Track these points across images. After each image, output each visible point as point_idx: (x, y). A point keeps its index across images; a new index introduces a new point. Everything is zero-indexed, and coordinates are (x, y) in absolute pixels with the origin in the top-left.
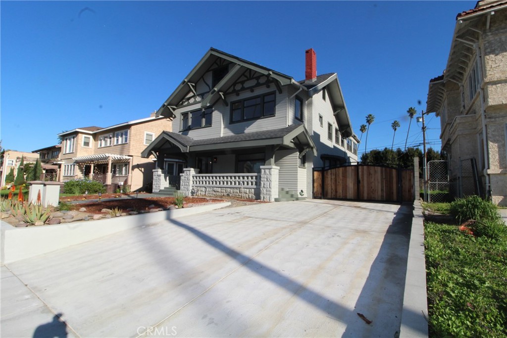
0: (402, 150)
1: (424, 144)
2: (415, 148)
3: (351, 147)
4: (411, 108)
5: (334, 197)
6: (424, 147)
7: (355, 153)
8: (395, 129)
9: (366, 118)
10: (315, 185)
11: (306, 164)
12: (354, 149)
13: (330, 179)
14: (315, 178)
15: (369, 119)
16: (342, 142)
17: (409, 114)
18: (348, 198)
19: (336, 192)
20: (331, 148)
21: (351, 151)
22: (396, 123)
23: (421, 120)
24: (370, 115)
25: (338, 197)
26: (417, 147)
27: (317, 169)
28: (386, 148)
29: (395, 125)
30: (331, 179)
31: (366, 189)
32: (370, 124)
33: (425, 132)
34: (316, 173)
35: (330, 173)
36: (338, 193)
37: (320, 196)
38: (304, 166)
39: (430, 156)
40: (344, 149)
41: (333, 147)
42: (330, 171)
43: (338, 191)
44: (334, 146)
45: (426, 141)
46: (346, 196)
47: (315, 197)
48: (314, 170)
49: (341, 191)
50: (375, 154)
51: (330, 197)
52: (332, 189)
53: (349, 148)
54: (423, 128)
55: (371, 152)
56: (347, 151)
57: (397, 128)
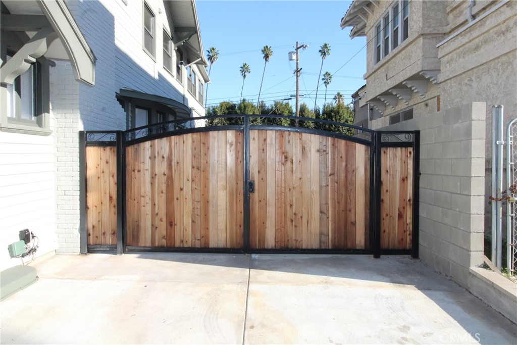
0: (267, 105)
1: (296, 96)
2: (285, 102)
3: (195, 87)
4: (267, 47)
5: (164, 242)
6: (297, 101)
7: (201, 101)
8: (245, 76)
9: (207, 53)
10: (92, 199)
11: (51, 118)
12: (199, 93)
13: (148, 176)
14: (91, 172)
15: (211, 54)
16: (178, 69)
17: (263, 55)
18: (212, 244)
19: (171, 224)
20: (153, 79)
21: (194, 95)
22: (246, 66)
23: (294, 57)
24: (213, 49)
25: (178, 244)
26: (286, 101)
27: (97, 137)
28: (244, 100)
29: (244, 70)
30: (153, 176)
31: (271, 211)
32: (212, 62)
33: (299, 78)
34: (92, 153)
35: (148, 153)
36: (177, 228)
37: (109, 240)
38: (40, 123)
39: (303, 116)
40: (182, 88)
41: (157, 77)
42: (148, 144)
43: (177, 220)
44: (160, 75)
45: (299, 93)
46: (206, 237)
47: (89, 247)
48: (85, 139)
49: (187, 221)
50: (227, 109)
51: (149, 244)
52: (154, 215)
53: (192, 88)
54: (298, 71)
55: (222, 105)
56: (188, 96)
57: (246, 74)
